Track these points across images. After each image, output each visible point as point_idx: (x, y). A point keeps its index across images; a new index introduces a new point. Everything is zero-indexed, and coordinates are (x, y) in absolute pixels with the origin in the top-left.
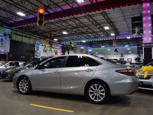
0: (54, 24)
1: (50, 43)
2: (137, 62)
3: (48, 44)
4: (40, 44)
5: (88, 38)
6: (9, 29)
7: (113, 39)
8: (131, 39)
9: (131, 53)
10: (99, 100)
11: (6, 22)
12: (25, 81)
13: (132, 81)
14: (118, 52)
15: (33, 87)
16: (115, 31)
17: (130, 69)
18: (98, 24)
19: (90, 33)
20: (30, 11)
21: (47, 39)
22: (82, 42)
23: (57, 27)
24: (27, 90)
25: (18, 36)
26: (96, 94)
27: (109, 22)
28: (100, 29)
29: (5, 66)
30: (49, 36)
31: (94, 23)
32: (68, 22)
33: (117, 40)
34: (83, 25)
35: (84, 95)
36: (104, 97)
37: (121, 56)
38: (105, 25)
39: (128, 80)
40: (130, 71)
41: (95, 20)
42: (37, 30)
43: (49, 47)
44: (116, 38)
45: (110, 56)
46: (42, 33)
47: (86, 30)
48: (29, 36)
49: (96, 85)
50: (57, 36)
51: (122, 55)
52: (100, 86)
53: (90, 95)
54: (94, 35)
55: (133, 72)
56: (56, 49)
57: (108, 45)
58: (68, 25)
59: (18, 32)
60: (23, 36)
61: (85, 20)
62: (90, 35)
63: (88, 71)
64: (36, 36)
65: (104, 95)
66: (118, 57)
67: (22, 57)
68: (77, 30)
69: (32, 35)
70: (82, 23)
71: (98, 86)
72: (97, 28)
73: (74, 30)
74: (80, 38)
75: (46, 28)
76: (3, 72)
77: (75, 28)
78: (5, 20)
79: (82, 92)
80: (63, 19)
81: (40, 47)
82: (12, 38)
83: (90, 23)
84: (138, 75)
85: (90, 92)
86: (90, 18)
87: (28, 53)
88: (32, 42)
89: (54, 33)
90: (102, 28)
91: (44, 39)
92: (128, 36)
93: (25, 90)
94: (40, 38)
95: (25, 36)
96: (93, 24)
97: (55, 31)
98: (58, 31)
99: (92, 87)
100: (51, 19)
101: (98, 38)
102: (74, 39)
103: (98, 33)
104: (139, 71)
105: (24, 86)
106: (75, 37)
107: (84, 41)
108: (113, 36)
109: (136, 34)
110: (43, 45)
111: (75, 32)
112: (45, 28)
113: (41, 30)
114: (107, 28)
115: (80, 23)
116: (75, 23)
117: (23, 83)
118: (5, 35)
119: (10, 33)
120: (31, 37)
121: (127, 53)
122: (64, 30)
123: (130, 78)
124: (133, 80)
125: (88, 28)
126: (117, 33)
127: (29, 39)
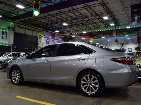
0: (54, 16)
1: (52, 35)
2: (137, 51)
3: (51, 35)
4: (43, 36)
5: (88, 29)
6: (12, 22)
7: (113, 29)
8: (131, 28)
9: (131, 43)
10: (92, 93)
11: (9, 16)
12: (17, 71)
13: (130, 71)
14: (118, 42)
15: (24, 78)
16: (115, 21)
17: (128, 58)
18: (98, 15)
19: (90, 24)
20: (30, 3)
21: (49, 31)
22: (83, 33)
23: (57, 19)
24: (19, 80)
25: (21, 29)
26: (88, 85)
27: (108, 13)
28: (100, 19)
29: (7, 57)
30: (51, 28)
31: (94, 13)
32: (68, 14)
33: (117, 30)
34: (83, 16)
35: (76, 86)
36: (97, 89)
37: (121, 46)
38: (104, 15)
39: (126, 70)
40: (128, 59)
41: (95, 10)
42: (39, 23)
43: (51, 38)
44: (115, 28)
45: (110, 46)
46: (44, 25)
47: (86, 21)
48: (32, 29)
49: (88, 76)
50: (58, 28)
51: (122, 44)
52: (93, 77)
53: (82, 86)
54: (94, 25)
55: (132, 60)
56: (58, 40)
57: (108, 36)
58: (68, 16)
59: (21, 24)
60: (26, 29)
61: (84, 12)
62: (90, 25)
63: (79, 60)
64: (38, 28)
65: (98, 87)
66: (118, 47)
67: (25, 48)
68: (77, 21)
69: (34, 28)
70: (81, 14)
71: (91, 77)
72: (97, 19)
73: (74, 22)
74: (81, 29)
75: (48, 21)
76: (4, 63)
77: (75, 20)
78: (8, 13)
79: (74, 83)
80: (63, 10)
81: (43, 39)
82: (15, 30)
83: (90, 14)
84: (138, 64)
85: (82, 83)
86: (89, 9)
87: (29, 44)
88: (34, 34)
89: (55, 25)
90: (102, 18)
91: (46, 31)
92: (128, 26)
93: (18, 81)
94: (42, 30)
95: (28, 29)
96: (92, 14)
97: (56, 23)
98: (59, 23)
99: (84, 78)
100: (51, 11)
101: (98, 28)
102: (75, 30)
103: (98, 24)
104: (139, 60)
105: (17, 77)
106: (76, 28)
107: (84, 32)
108: (113, 26)
109: (136, 22)
110: (46, 36)
111: (75, 23)
112: (46, 21)
113: (43, 23)
114: (106, 18)
115: (80, 14)
116: (74, 14)
117: (15, 73)
118: (9, 28)
119: (13, 26)
120: (34, 29)
121: (127, 43)
122: (65, 22)
123: (128, 68)
124: (132, 69)
125: (88, 19)
126: (117, 24)
127: (32, 32)
